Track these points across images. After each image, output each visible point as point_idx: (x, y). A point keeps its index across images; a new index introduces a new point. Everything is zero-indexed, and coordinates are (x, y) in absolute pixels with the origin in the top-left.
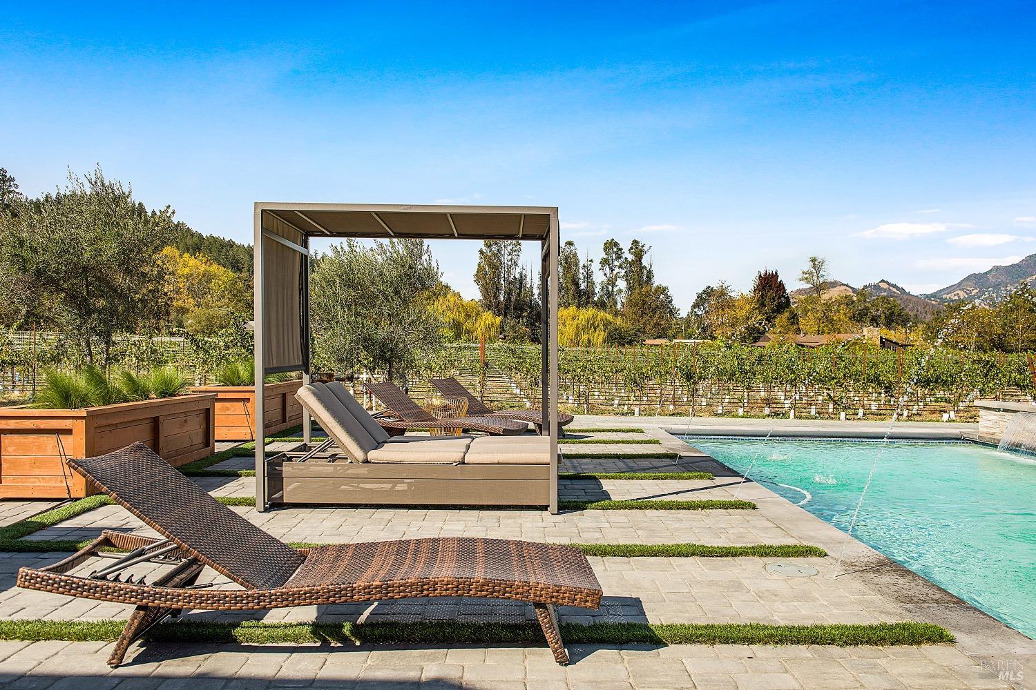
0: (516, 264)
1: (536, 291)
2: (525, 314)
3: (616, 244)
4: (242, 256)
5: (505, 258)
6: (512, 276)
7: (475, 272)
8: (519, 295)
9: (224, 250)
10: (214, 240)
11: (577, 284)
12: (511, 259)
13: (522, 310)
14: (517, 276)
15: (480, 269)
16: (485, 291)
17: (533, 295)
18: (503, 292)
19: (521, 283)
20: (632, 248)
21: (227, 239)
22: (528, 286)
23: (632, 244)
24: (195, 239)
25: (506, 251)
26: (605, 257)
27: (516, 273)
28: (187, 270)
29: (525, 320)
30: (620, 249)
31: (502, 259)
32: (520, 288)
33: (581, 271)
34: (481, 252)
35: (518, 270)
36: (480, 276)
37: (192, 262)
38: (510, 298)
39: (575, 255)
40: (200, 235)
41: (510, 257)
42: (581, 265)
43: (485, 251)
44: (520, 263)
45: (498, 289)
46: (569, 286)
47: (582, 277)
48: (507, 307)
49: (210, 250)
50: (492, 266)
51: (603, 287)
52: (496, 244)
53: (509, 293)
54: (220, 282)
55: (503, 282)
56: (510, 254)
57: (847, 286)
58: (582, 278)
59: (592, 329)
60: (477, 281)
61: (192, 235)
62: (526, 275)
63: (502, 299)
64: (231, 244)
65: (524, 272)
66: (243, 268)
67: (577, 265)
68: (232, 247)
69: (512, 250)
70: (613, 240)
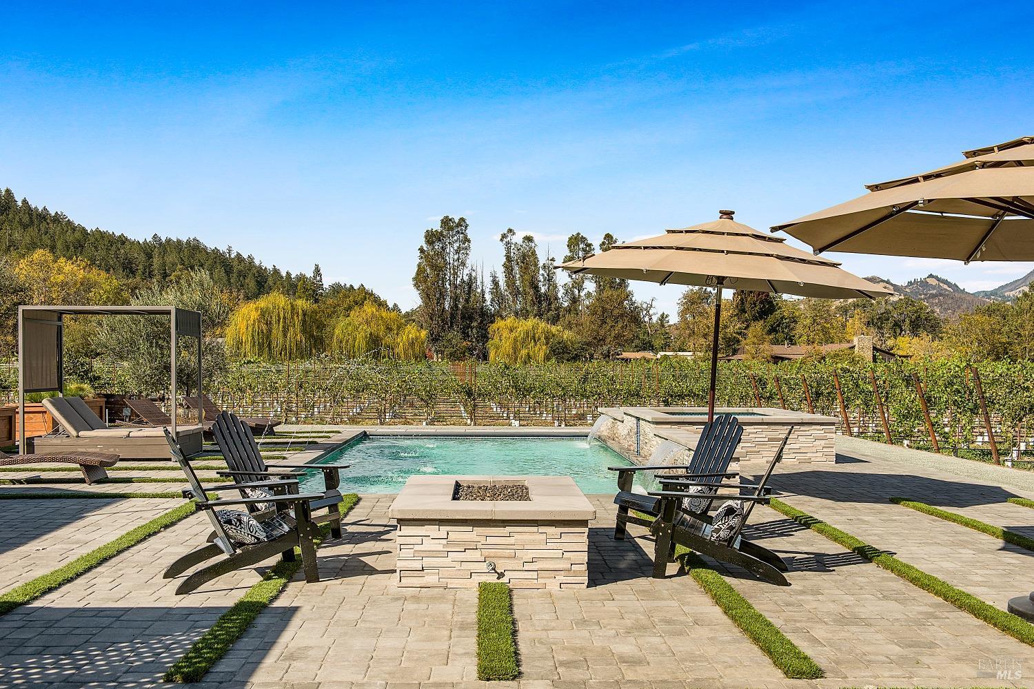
0: (463, 264)
1: (488, 297)
2: (474, 324)
3: (583, 239)
4: (136, 255)
5: (451, 257)
6: (459, 279)
7: (414, 275)
8: (467, 301)
9: (114, 248)
10: (101, 236)
11: (536, 288)
12: (458, 259)
13: (471, 319)
14: (466, 278)
15: (420, 270)
16: (426, 296)
17: (484, 301)
18: (448, 298)
19: (470, 287)
20: (603, 243)
21: (118, 234)
22: (479, 290)
23: (605, 238)
24: (77, 235)
25: (452, 249)
26: (569, 254)
27: (464, 274)
28: (61, 277)
29: (474, 331)
30: (589, 245)
31: (447, 258)
32: (469, 293)
33: (541, 272)
34: (422, 250)
35: (466, 271)
36: (420, 279)
37: (68, 267)
38: (456, 306)
39: (534, 253)
40: (84, 229)
41: (456, 257)
42: (541, 264)
43: (425, 249)
44: (468, 263)
45: (442, 296)
46: (527, 290)
47: (541, 278)
48: (453, 316)
49: (96, 247)
50: (434, 267)
51: (567, 291)
52: (440, 240)
53: (456, 299)
54: (101, 291)
55: (448, 287)
56: (457, 252)
57: (888, 282)
58: (542, 280)
59: (533, 343)
60: (417, 286)
61: (74, 229)
62: (475, 278)
63: (447, 306)
64: (123, 240)
65: (474, 274)
66: (137, 269)
67: (536, 265)
68: (123, 243)
69: (459, 248)
70: (578, 234)
